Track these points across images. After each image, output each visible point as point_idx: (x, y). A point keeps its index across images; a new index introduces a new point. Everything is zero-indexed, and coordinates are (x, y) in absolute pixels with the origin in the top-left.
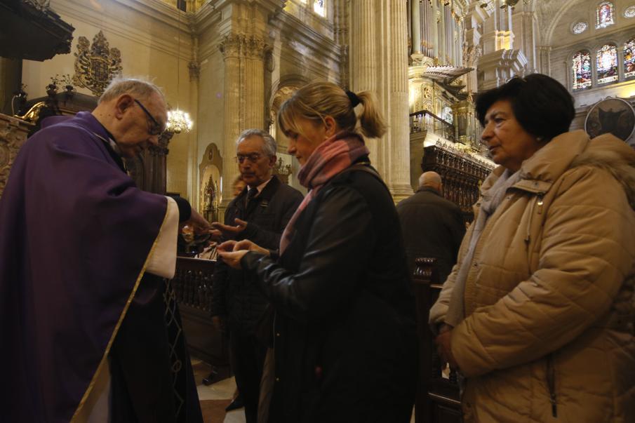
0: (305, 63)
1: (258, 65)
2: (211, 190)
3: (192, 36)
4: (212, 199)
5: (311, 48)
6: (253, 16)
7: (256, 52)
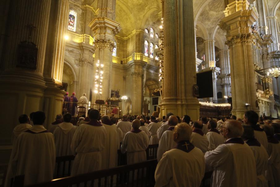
0: (152, 74)
1: (140, 79)
2: (128, 109)
3: (124, 70)
4: (128, 111)
5: (154, 70)
6: (139, 68)
7: (140, 76)
